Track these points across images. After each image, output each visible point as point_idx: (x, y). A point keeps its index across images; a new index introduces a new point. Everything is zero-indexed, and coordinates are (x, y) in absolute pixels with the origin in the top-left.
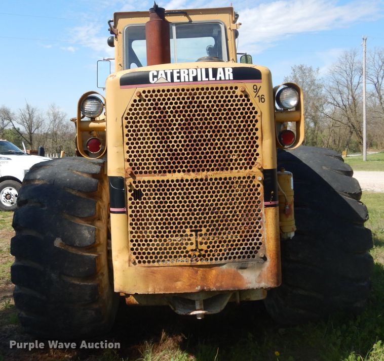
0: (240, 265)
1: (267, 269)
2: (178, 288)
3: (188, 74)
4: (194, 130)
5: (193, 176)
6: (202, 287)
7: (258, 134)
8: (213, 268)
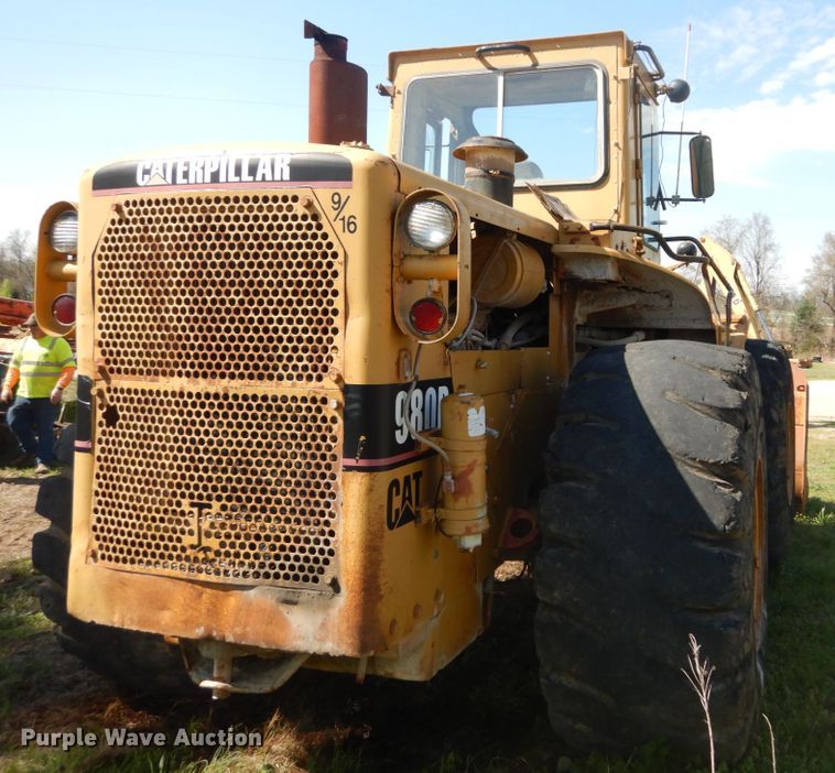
0: (283, 594)
1: (340, 611)
2: (163, 623)
3: (203, 168)
4: (209, 287)
5: (201, 385)
6: (209, 630)
7: (339, 303)
8: (231, 592)
